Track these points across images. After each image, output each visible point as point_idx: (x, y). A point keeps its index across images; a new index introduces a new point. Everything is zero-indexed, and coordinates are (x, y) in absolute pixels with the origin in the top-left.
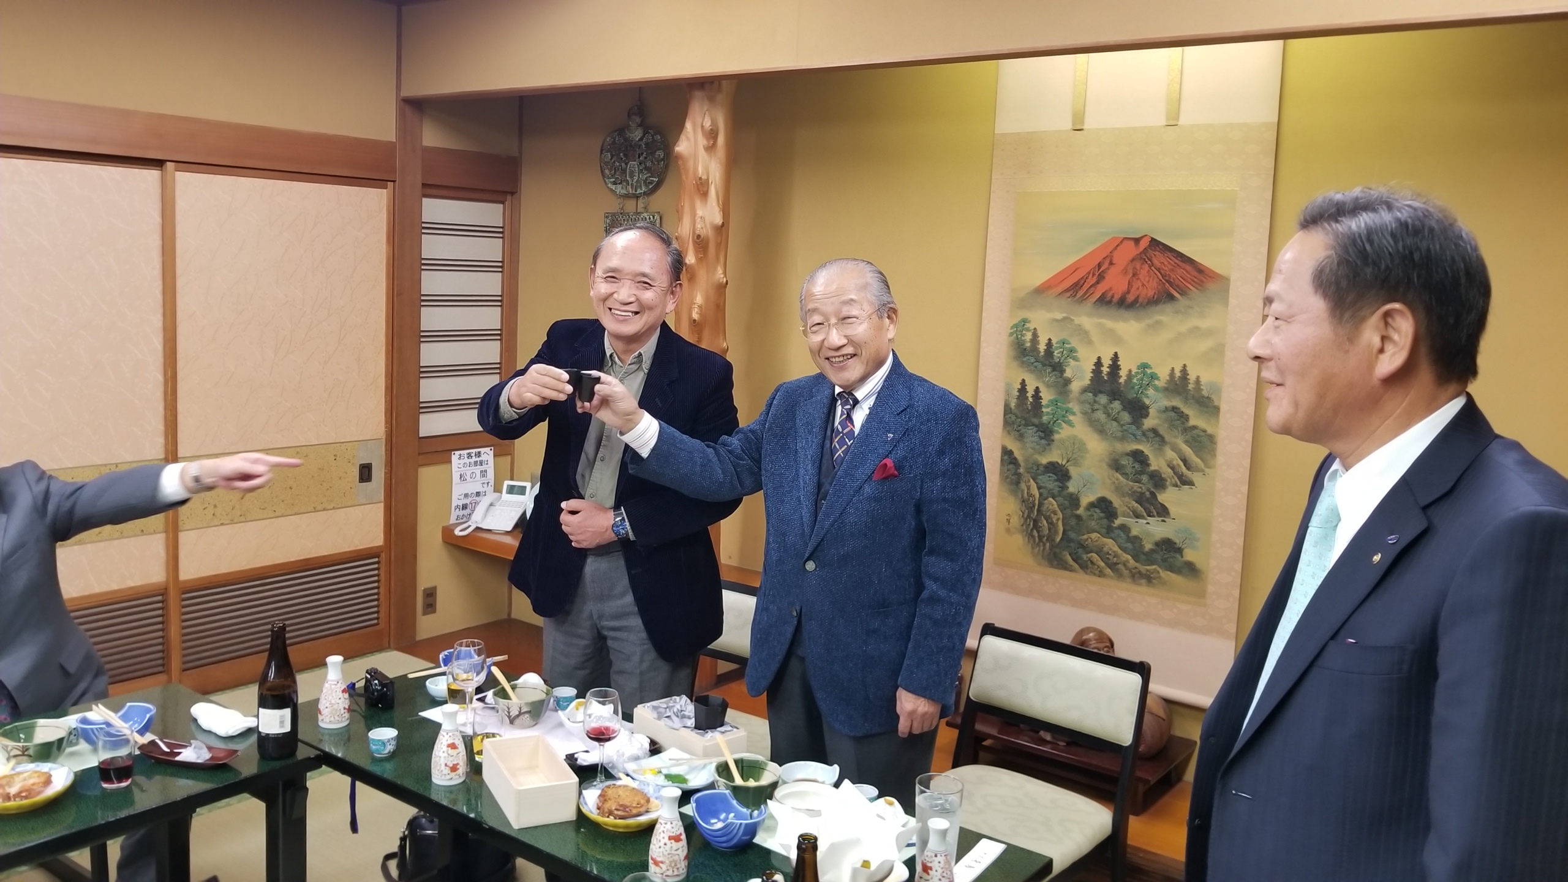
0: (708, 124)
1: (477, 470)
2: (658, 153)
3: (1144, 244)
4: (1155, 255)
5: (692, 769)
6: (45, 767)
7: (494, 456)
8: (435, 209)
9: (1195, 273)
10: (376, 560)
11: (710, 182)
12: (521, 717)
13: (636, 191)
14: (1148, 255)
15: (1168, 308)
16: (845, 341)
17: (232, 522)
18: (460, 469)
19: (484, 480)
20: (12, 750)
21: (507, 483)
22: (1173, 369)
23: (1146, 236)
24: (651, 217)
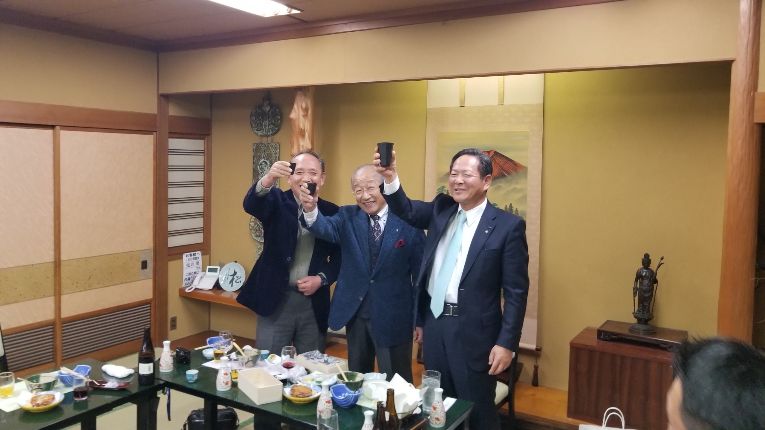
0: (304, 105)
1: (194, 262)
2: (277, 117)
3: (492, 154)
4: (496, 158)
5: (325, 379)
6: (50, 392)
7: (202, 255)
8: (175, 143)
9: (513, 166)
10: (149, 305)
11: (306, 130)
12: (249, 363)
13: (267, 133)
14: (494, 158)
15: (503, 180)
16: (370, 197)
17: (85, 290)
18: (186, 262)
19: (198, 266)
20: (34, 386)
21: (208, 267)
22: (506, 206)
23: (492, 150)
24: (275, 145)
